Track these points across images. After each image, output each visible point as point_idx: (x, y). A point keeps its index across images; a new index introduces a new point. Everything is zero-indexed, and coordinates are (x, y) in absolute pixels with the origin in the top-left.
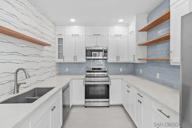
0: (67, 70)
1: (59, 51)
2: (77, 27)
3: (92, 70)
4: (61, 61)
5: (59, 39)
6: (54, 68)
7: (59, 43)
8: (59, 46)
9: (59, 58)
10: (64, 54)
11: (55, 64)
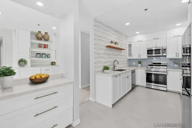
0: (134, 64)
1: (129, 52)
2: (140, 35)
3: (152, 64)
4: (130, 58)
5: (129, 45)
6: (126, 62)
7: (129, 47)
8: (129, 49)
9: (129, 56)
10: (132, 54)
11: (127, 60)
